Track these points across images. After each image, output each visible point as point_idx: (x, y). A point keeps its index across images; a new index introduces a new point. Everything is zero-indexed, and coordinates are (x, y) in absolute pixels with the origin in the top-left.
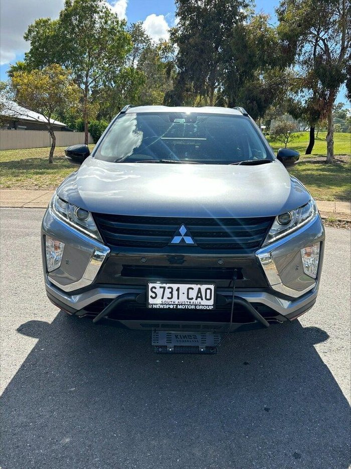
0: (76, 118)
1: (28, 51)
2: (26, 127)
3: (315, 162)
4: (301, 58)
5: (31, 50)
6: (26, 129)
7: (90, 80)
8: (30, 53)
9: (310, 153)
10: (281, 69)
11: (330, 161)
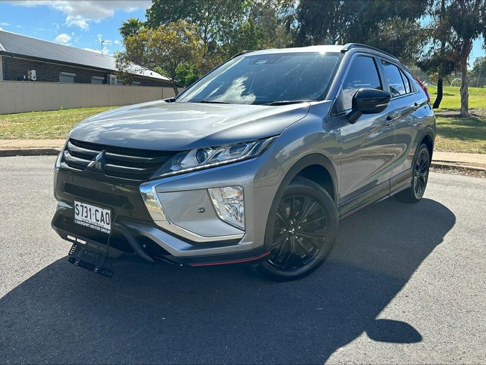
0: (186, 74)
1: (150, 7)
2: (139, 83)
3: (447, 116)
4: (434, 8)
5: (153, 6)
6: (140, 85)
7: (208, 36)
8: (151, 9)
9: (438, 107)
10: (410, 20)
11: (464, 114)
